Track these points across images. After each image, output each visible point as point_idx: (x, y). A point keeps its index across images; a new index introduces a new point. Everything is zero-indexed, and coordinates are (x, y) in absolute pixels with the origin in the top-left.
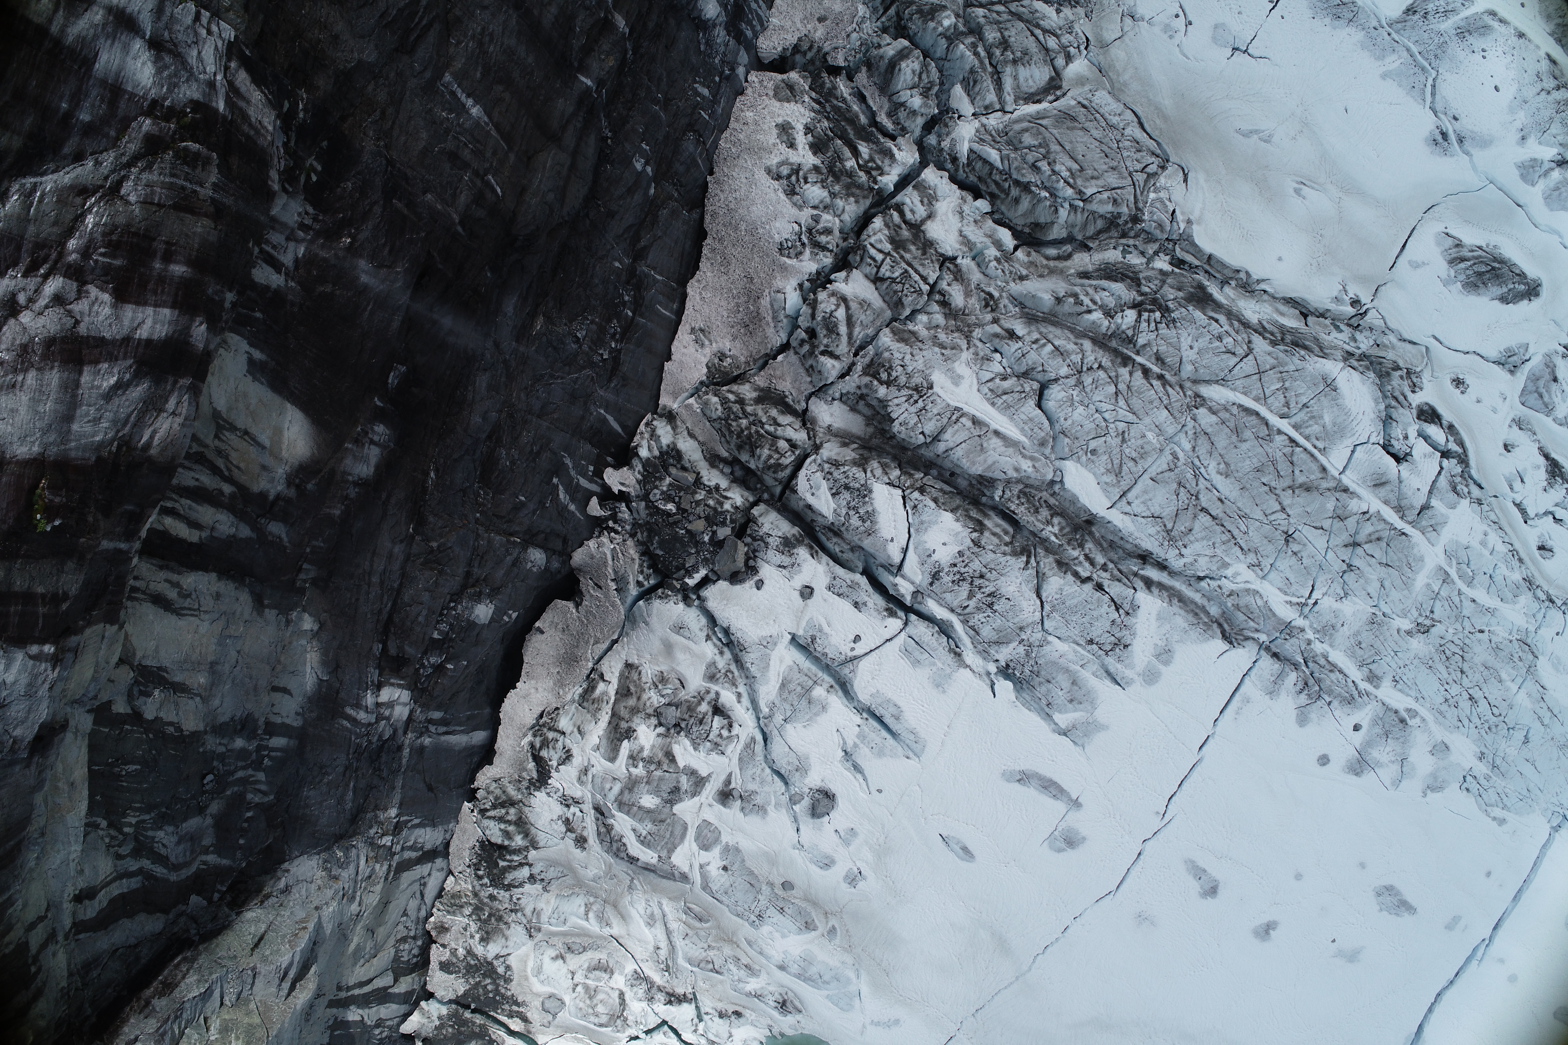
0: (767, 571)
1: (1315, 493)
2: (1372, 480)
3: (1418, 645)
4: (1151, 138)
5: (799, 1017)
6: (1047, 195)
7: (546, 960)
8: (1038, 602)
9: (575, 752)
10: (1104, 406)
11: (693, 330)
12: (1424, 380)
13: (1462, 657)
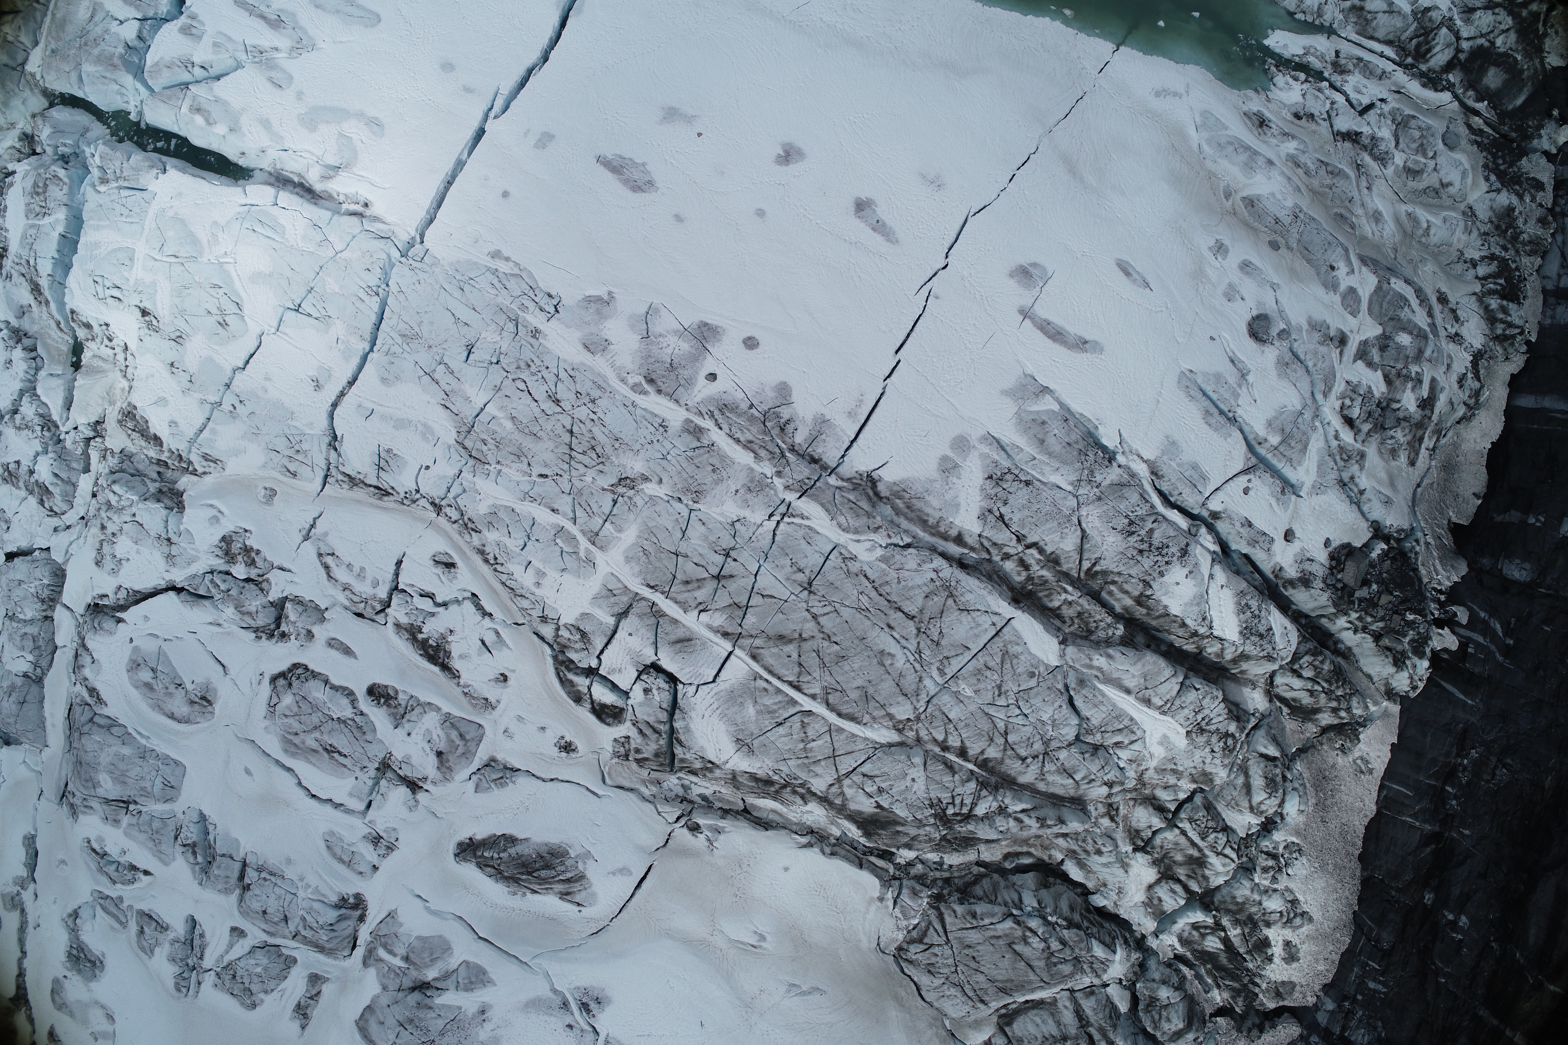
0: (1322, 556)
1: (771, 633)
2: (694, 645)
3: (636, 466)
4: (909, 977)
5: (1245, 108)
6: (1050, 918)
7: (1457, 185)
8: (1084, 525)
9: (1456, 386)
10: (1020, 720)
11: (1371, 771)
12: (610, 749)
13: (572, 449)
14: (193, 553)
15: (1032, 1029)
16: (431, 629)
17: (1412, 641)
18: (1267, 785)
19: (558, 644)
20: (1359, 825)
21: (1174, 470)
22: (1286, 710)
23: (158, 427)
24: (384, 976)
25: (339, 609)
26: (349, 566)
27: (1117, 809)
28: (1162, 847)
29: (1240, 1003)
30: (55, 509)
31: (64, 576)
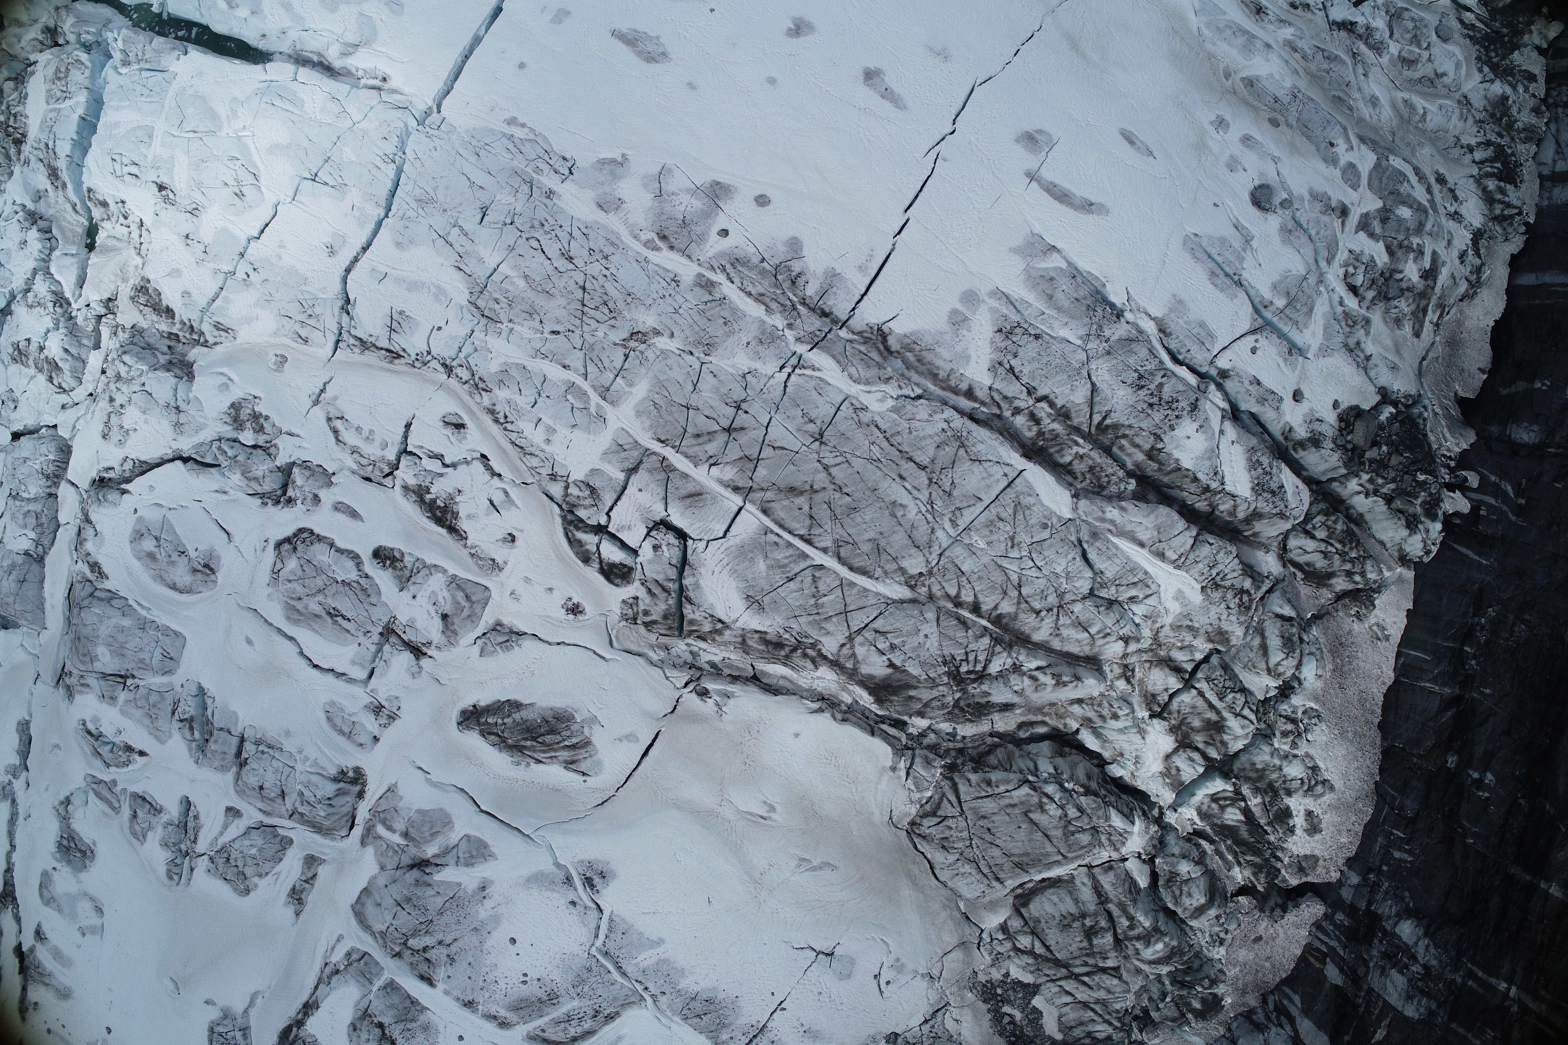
0: (1331, 417)
1: (782, 484)
2: (705, 500)
3: (647, 320)
4: (923, 853)
6: (1066, 785)
7: (1450, 75)
8: (1094, 378)
10: (1034, 573)
11: (1387, 638)
12: (618, 611)
13: (584, 305)
14: (202, 420)
15: (1049, 908)
16: (439, 489)
17: (1424, 503)
18: (1284, 645)
19: (567, 503)
20: (1378, 692)
21: (1182, 327)
22: (1300, 575)
23: (171, 298)
24: (382, 854)
25: (347, 473)
26: (358, 429)
27: (1133, 670)
28: (1179, 712)
29: (1262, 880)
30: (64, 385)
31: (69, 452)
